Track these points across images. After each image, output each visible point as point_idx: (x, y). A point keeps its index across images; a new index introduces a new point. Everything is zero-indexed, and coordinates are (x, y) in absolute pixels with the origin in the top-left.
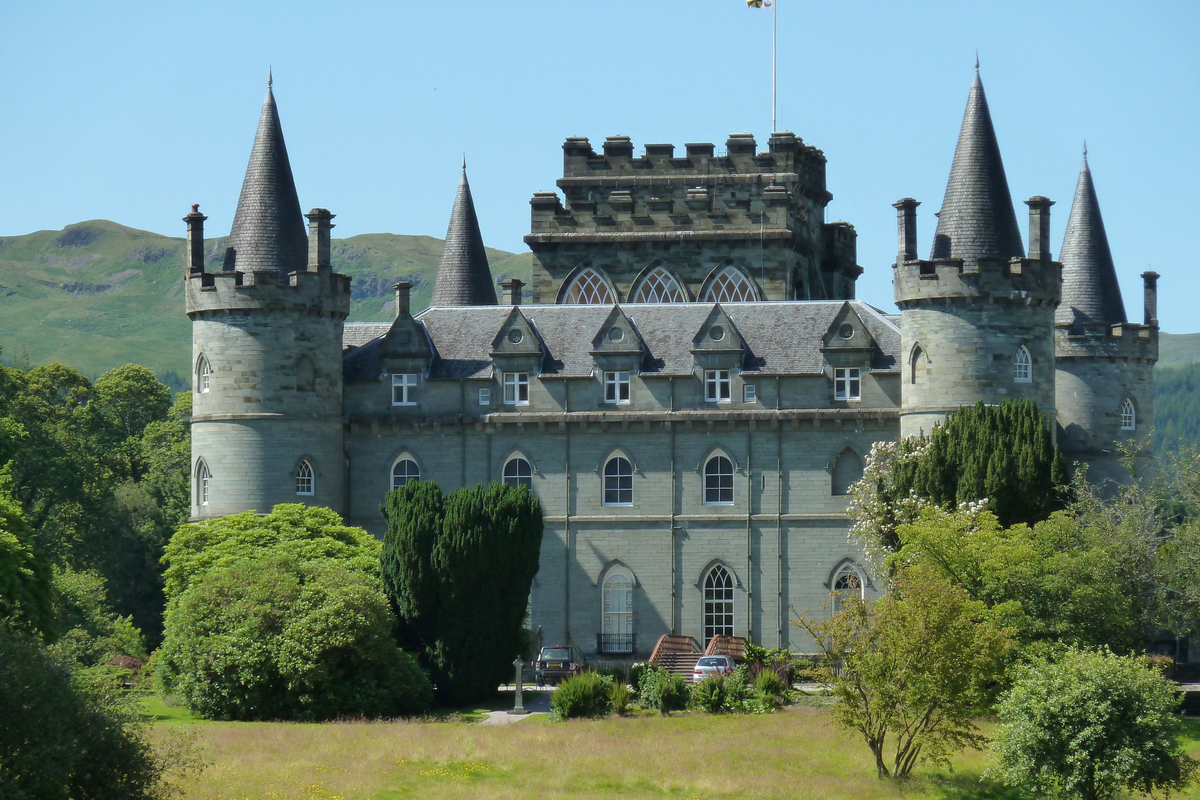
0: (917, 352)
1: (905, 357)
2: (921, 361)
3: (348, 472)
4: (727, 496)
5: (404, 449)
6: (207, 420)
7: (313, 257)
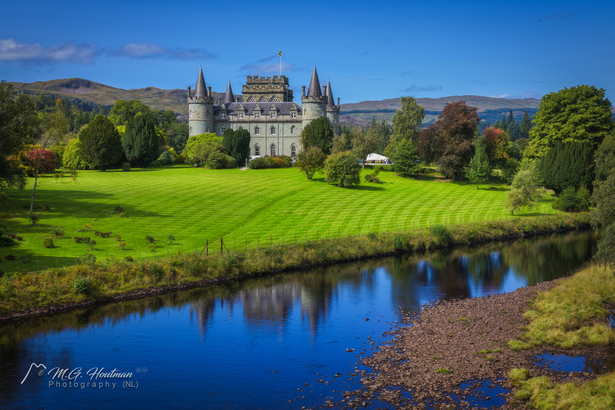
0: (305, 110)
1: (303, 111)
2: (306, 112)
3: (214, 129)
4: (274, 133)
5: (223, 125)
6: (192, 120)
7: (208, 95)
